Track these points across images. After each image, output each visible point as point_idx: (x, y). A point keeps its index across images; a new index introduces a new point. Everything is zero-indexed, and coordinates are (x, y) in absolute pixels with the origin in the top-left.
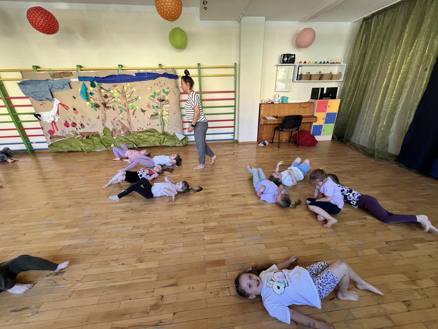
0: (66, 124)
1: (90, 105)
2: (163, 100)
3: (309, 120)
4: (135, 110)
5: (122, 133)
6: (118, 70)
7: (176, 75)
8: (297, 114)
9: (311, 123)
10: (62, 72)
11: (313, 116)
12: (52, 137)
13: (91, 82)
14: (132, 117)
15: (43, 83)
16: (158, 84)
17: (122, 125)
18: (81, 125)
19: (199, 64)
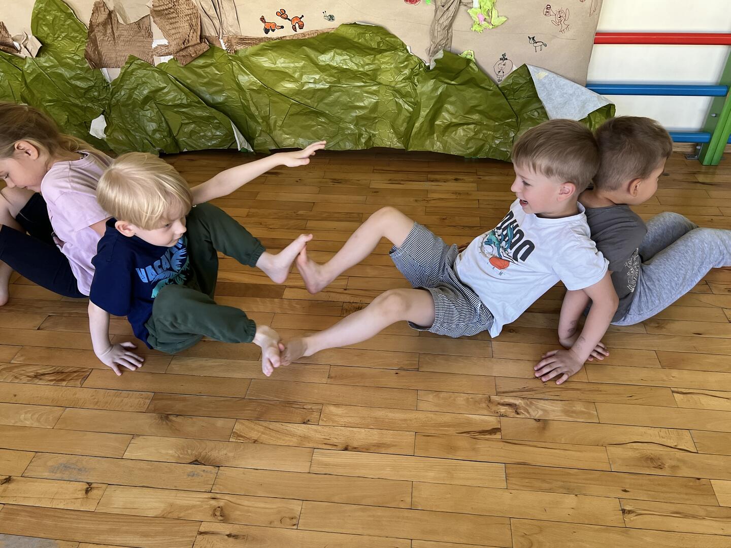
5: (159, 40)
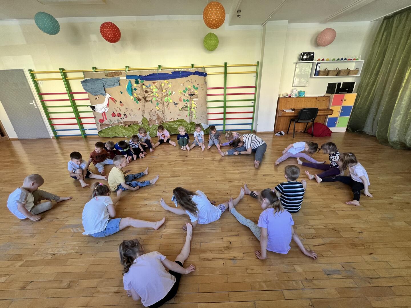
0: (113, 114)
1: (133, 99)
2: (192, 95)
3: (324, 112)
4: (169, 103)
5: (157, 122)
6: (159, 69)
7: (205, 73)
8: (313, 107)
9: (327, 115)
10: (114, 72)
11: (328, 109)
12: (102, 125)
13: (136, 80)
14: (166, 109)
15: (99, 81)
16: (190, 80)
17: (157, 116)
18: (125, 115)
19: (226, 63)
